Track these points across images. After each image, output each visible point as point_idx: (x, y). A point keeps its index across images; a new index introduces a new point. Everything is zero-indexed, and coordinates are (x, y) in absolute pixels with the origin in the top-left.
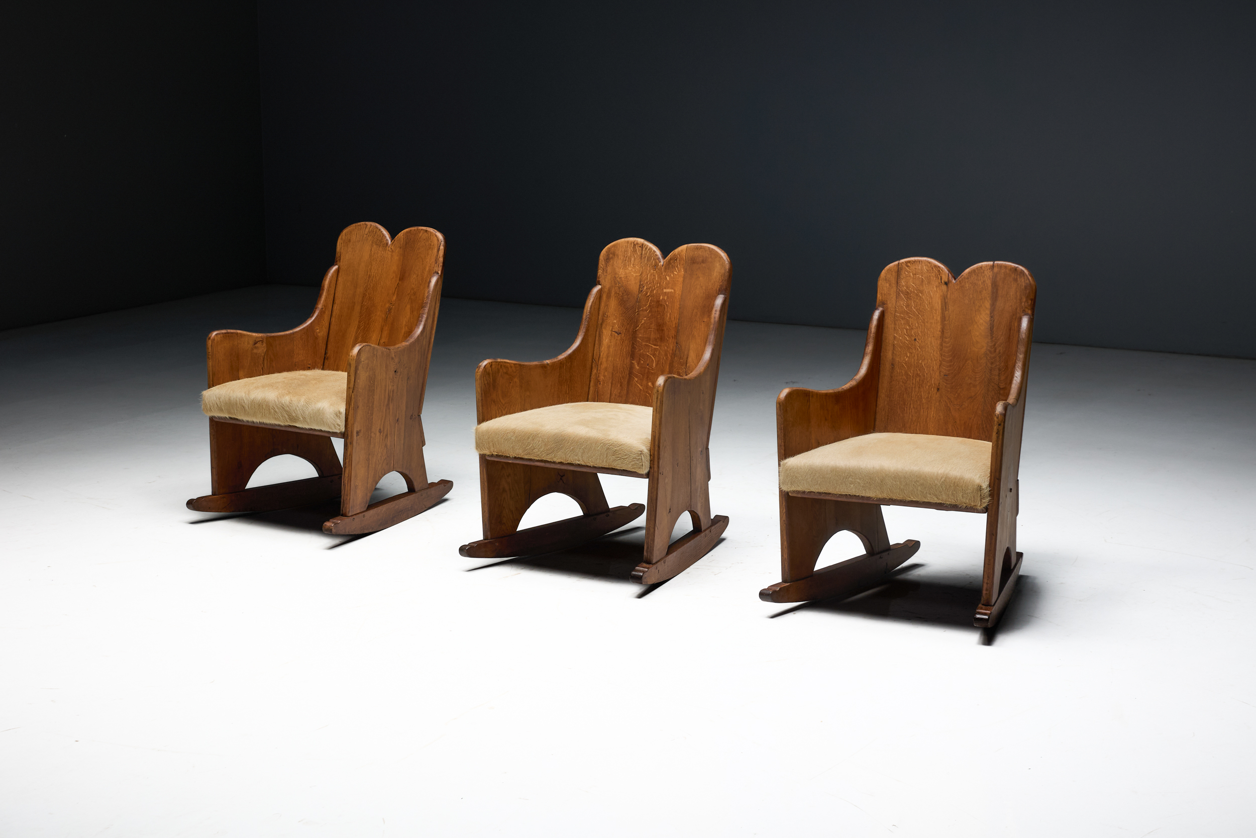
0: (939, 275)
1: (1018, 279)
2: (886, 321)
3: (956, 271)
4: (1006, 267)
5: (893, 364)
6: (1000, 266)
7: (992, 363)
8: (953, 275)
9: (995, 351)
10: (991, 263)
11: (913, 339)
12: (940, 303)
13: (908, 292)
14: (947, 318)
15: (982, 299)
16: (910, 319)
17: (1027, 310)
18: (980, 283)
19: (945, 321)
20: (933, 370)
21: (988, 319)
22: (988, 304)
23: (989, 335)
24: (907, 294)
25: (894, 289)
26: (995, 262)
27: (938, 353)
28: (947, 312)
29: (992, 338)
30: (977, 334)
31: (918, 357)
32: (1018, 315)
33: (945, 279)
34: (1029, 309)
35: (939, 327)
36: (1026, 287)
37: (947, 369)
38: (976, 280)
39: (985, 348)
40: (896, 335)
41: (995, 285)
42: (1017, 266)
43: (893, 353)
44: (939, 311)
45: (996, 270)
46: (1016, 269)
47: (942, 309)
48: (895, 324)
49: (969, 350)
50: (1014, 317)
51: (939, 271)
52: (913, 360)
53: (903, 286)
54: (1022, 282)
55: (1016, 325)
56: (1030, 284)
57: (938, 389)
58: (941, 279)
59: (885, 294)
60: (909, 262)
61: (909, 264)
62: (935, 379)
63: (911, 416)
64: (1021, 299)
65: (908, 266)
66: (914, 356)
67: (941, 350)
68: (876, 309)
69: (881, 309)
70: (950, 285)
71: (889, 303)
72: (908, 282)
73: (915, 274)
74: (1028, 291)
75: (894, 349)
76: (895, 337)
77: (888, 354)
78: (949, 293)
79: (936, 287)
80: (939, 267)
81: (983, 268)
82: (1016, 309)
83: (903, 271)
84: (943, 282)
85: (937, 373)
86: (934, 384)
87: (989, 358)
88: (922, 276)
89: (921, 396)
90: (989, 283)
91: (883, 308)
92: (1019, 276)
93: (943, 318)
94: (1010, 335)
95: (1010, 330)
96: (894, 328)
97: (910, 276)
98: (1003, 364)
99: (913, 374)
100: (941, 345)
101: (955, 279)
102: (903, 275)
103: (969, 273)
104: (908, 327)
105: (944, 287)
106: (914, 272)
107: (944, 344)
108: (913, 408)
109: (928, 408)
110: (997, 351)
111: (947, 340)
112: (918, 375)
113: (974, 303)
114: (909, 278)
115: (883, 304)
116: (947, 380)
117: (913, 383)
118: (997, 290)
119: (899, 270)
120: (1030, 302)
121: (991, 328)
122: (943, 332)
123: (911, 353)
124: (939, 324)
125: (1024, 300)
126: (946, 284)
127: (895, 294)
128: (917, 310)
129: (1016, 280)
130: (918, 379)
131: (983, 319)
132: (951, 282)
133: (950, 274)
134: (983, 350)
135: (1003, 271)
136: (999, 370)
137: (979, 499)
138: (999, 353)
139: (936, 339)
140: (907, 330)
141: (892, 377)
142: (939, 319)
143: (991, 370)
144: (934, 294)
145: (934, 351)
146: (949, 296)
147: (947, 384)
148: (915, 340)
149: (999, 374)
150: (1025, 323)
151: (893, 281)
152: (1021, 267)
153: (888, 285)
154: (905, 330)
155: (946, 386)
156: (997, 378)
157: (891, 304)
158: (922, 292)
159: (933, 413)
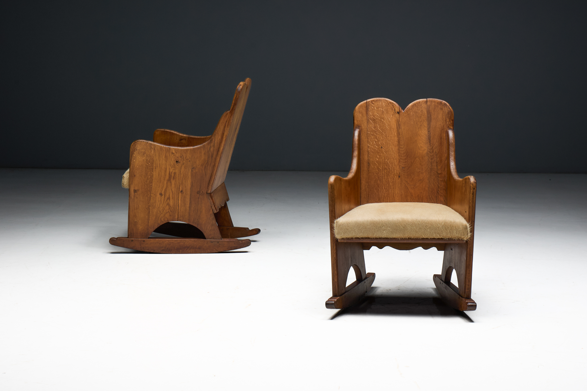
0: (394, 107)
2: (362, 137)
3: (404, 105)
4: (434, 101)
5: (368, 163)
6: (431, 101)
7: (432, 159)
8: (402, 107)
9: (433, 152)
10: (425, 99)
11: (380, 147)
12: (395, 124)
13: (374, 119)
14: (401, 134)
15: (422, 121)
16: (377, 135)
17: (450, 126)
18: (420, 111)
19: (400, 135)
20: (395, 165)
21: (427, 133)
22: (425, 124)
23: (428, 142)
25: (365, 117)
26: (428, 99)
27: (397, 154)
28: (400, 130)
29: (430, 144)
30: (421, 142)
31: (384, 157)
32: (447, 130)
33: (397, 110)
34: (452, 126)
35: (396, 139)
36: (448, 112)
37: (404, 164)
38: (417, 110)
39: (426, 150)
40: (369, 145)
41: (429, 112)
42: (441, 101)
43: (368, 155)
44: (395, 129)
45: (428, 103)
46: (441, 103)
47: (397, 128)
48: (368, 139)
49: (416, 152)
50: (442, 130)
51: (393, 105)
52: (381, 160)
53: (371, 115)
54: (446, 110)
56: (451, 111)
57: (399, 177)
58: (395, 110)
59: (359, 121)
60: (374, 101)
62: (396, 170)
63: (383, 193)
64: (446, 121)
65: (373, 103)
66: (382, 157)
67: (399, 153)
68: (356, 129)
69: (359, 130)
70: (401, 113)
72: (374, 113)
73: (378, 108)
76: (368, 147)
78: (401, 119)
79: (392, 115)
80: (393, 103)
81: (421, 103)
82: (445, 126)
83: (370, 106)
84: (396, 112)
85: (398, 167)
86: (397, 173)
87: (429, 156)
88: (382, 109)
89: (389, 181)
90: (425, 111)
91: (360, 128)
92: (443, 107)
93: (398, 134)
96: (368, 141)
97: (375, 109)
98: (438, 159)
99: (382, 168)
100: (399, 150)
101: (403, 110)
102: (370, 108)
103: (412, 106)
104: (376, 140)
105: (397, 115)
106: (377, 107)
108: (384, 188)
109: (394, 188)
110: (434, 151)
111: (402, 146)
112: (385, 169)
113: (417, 124)
115: (360, 125)
116: (404, 171)
117: (383, 174)
118: (430, 115)
119: (367, 106)
121: (429, 138)
122: (399, 141)
123: (380, 155)
124: (396, 137)
125: (448, 121)
126: (398, 113)
127: (366, 120)
128: (381, 130)
129: (442, 109)
130: (386, 171)
131: (423, 134)
132: (401, 112)
133: (400, 107)
134: (425, 152)
135: (433, 104)
136: (437, 163)
138: (436, 153)
139: (395, 146)
140: (376, 142)
141: (368, 171)
142: (396, 134)
143: (431, 163)
144: (391, 119)
145: (394, 154)
146: (400, 120)
148: (382, 147)
149: (437, 165)
150: (451, 134)
151: (364, 112)
152: (444, 101)
153: (361, 115)
154: (375, 142)
155: (404, 174)
156: (436, 167)
157: (364, 126)
158: (383, 119)
159: (397, 191)
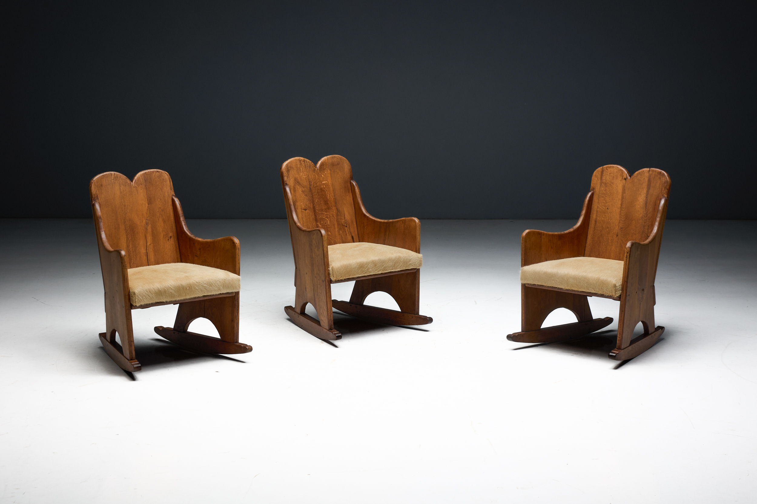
0: (622, 174)
1: (661, 178)
2: (594, 198)
3: (631, 173)
4: (655, 171)
5: (596, 221)
6: (653, 171)
7: (645, 223)
8: (629, 174)
9: (647, 216)
10: (648, 169)
11: (607, 208)
12: (621, 190)
13: (606, 183)
14: (624, 198)
15: (642, 188)
16: (606, 198)
17: (664, 195)
18: (642, 179)
19: (623, 199)
20: (615, 225)
21: (645, 199)
22: (645, 191)
23: (645, 207)
24: (606, 184)
25: (599, 181)
26: (651, 169)
27: (619, 216)
28: (624, 194)
29: (646, 209)
30: (639, 206)
31: (608, 218)
32: (660, 197)
33: (625, 177)
34: (665, 194)
35: (620, 203)
36: (665, 182)
37: (622, 225)
38: (641, 178)
39: (642, 214)
40: (598, 206)
41: (649, 181)
42: (661, 171)
43: (596, 215)
44: (621, 194)
45: (651, 172)
46: (660, 173)
47: (622, 193)
48: (599, 200)
49: (634, 215)
50: (658, 198)
51: (622, 172)
52: (606, 219)
53: (604, 180)
54: (663, 180)
55: (658, 202)
56: (667, 181)
57: (617, 235)
58: (623, 177)
59: (594, 184)
60: (608, 167)
61: (608, 168)
62: (616, 230)
63: (602, 249)
64: (662, 189)
65: (607, 169)
66: (607, 217)
67: (620, 214)
68: (590, 191)
69: (592, 192)
70: (627, 180)
71: (596, 188)
72: (607, 178)
73: (610, 174)
74: (665, 185)
75: (597, 213)
76: (598, 207)
77: (594, 216)
78: (626, 184)
79: (620, 181)
80: (622, 170)
81: (644, 172)
82: (659, 194)
83: (605, 172)
84: (624, 178)
85: (617, 227)
86: (616, 232)
87: (643, 220)
88: (614, 175)
89: (609, 239)
90: (647, 180)
91: (593, 191)
92: (662, 176)
93: (623, 198)
94: (655, 208)
95: (655, 205)
96: (598, 202)
97: (608, 175)
98: (650, 223)
99: (606, 227)
100: (620, 212)
101: (630, 177)
102: (604, 173)
103: (638, 174)
104: (605, 202)
105: (624, 181)
106: (610, 173)
107: (622, 211)
108: (604, 245)
109: (611, 245)
110: (648, 216)
111: (623, 209)
112: (608, 228)
113: (638, 190)
114: (607, 175)
115: (594, 189)
116: (622, 231)
117: (605, 232)
118: (650, 183)
119: (602, 171)
120: (666, 190)
121: (646, 203)
122: (622, 205)
123: (605, 216)
124: (620, 201)
125: (664, 189)
126: (625, 179)
127: (600, 184)
128: (610, 193)
129: (660, 178)
130: (607, 230)
131: (641, 199)
132: (628, 178)
133: (628, 174)
134: (641, 216)
135: (654, 173)
136: (648, 226)
137: (614, 291)
138: (649, 217)
139: (618, 209)
140: (604, 203)
141: (595, 228)
142: (620, 197)
143: (644, 226)
144: (619, 184)
145: (616, 215)
146: (626, 186)
147: (622, 233)
148: (608, 208)
149: (648, 228)
150: (663, 202)
151: (599, 176)
152: (663, 172)
153: (596, 179)
154: (603, 203)
155: (621, 234)
156: (647, 230)
157: (597, 189)
158: (613, 183)
159: (613, 248)
